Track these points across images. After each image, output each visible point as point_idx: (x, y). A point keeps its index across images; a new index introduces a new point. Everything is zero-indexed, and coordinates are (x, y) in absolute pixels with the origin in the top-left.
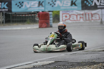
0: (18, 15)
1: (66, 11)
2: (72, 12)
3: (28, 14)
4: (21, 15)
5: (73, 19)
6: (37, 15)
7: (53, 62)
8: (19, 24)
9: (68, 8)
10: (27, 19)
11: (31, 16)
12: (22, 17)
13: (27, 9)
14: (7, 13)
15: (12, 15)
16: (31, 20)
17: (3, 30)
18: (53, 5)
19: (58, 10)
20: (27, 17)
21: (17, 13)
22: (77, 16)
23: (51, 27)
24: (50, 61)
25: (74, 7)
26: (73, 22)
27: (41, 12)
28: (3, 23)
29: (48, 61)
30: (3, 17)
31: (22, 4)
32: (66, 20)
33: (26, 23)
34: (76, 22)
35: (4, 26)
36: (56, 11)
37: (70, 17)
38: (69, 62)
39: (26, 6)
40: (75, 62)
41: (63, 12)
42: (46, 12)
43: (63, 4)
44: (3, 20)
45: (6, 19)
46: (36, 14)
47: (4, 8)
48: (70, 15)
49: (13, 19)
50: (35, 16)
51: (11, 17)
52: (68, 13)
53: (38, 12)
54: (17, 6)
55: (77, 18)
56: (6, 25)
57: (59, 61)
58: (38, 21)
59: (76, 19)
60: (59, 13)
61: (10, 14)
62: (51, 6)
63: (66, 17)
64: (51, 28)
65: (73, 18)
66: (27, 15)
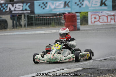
0: (41, 18)
1: (95, 12)
2: (101, 12)
3: (53, 15)
4: (45, 17)
5: (103, 21)
6: (63, 17)
7: (81, 69)
8: (43, 27)
9: (97, 8)
10: (52, 22)
11: (56, 18)
12: (46, 19)
13: (52, 10)
14: (30, 15)
15: (35, 17)
16: (56, 22)
17: (25, 34)
18: (80, 5)
19: (86, 11)
20: (51, 19)
21: (40, 15)
22: (107, 17)
23: (79, 30)
24: (78, 68)
25: (103, 7)
26: (104, 24)
27: (67, 13)
28: (25, 26)
29: (75, 68)
30: (25, 19)
31: (46, 5)
32: (95, 22)
33: (51, 26)
34: (106, 24)
35: (26, 29)
36: (84, 12)
37: (100, 18)
38: (99, 69)
39: (50, 7)
40: (105, 69)
41: (91, 13)
42: (73, 13)
43: (92, 4)
44: (25, 23)
45: (29, 21)
46: (62, 15)
47: (26, 10)
48: (99, 17)
49: (36, 22)
50: (61, 18)
51: (34, 20)
52: (97, 14)
53: (64, 13)
54: (40, 7)
55: (107, 19)
56: (29, 28)
57: (87, 68)
58: (64, 23)
59: (106, 21)
60: (88, 15)
61: (32, 16)
62: (79, 6)
63: (95, 18)
64: (78, 32)
65: (103, 19)
66: (51, 17)
